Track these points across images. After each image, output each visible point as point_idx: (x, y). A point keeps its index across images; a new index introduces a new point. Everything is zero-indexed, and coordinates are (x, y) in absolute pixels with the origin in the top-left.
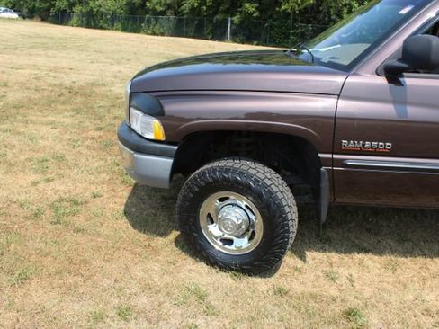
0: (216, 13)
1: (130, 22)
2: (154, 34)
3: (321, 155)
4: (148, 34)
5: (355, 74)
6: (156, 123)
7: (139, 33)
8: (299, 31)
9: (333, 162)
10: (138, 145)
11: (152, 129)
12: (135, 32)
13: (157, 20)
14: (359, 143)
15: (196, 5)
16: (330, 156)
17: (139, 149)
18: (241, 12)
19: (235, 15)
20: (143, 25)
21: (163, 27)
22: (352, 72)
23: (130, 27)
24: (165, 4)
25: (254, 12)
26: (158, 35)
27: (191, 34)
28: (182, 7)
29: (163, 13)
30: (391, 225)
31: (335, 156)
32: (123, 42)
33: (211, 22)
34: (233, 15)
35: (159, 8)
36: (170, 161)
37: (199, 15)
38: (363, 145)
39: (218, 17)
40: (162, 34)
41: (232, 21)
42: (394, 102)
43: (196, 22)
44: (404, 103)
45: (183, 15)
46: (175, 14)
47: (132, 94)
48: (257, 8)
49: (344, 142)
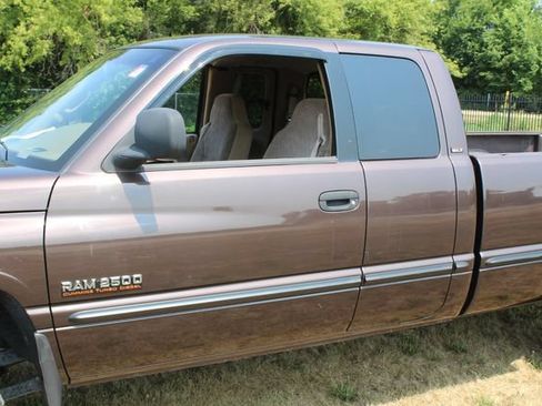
3: (30, 312)
5: (70, 174)
9: (53, 320)
14: (89, 282)
16: (46, 310)
22: (65, 170)
30: (184, 396)
31: (55, 309)
38: (98, 284)
42: (135, 210)
44: (151, 210)
49: (66, 284)
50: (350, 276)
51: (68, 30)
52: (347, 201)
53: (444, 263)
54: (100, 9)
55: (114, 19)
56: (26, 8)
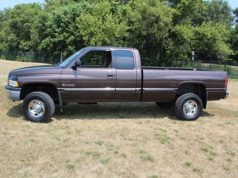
0: (55, 51)
1: (10, 55)
2: (23, 61)
3: (58, 88)
4: (20, 61)
5: (65, 69)
6: (16, 82)
7: (15, 60)
8: (95, 59)
9: (61, 90)
10: (11, 89)
11: (15, 84)
12: (13, 60)
13: (25, 54)
15: (45, 47)
17: (11, 90)
18: (67, 50)
19: (64, 52)
20: (17, 57)
21: (28, 58)
23: (10, 57)
24: (29, 46)
25: (73, 50)
26: (25, 62)
27: (43, 61)
28: (38, 48)
29: (28, 51)
32: (6, 65)
33: (52, 55)
34: (63, 52)
35: (26, 48)
36: (20, 92)
37: (46, 52)
38: (68, 85)
39: (56, 53)
40: (28, 61)
41: (63, 55)
42: (74, 74)
43: (45, 55)
44: (77, 75)
45: (38, 52)
46: (35, 51)
47: (9, 76)
48: (75, 48)
49: (63, 85)
50: (112, 89)
51: (106, 39)
52: (112, 76)
54: (116, 33)
55: (120, 36)
56: (95, 33)
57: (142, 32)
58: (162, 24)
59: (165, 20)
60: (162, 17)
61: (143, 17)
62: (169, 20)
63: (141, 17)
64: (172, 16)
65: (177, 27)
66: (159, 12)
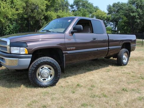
3: (63, 52)
6: (25, 49)
9: (65, 53)
36: (30, 59)
44: (76, 39)
50: (96, 49)
53: (105, 48)
57: (24, 15)
58: (40, 10)
59: (42, 8)
60: (40, 5)
61: (26, 5)
62: (44, 8)
63: (25, 5)
64: (46, 5)
65: (49, 13)
66: (38, 3)
